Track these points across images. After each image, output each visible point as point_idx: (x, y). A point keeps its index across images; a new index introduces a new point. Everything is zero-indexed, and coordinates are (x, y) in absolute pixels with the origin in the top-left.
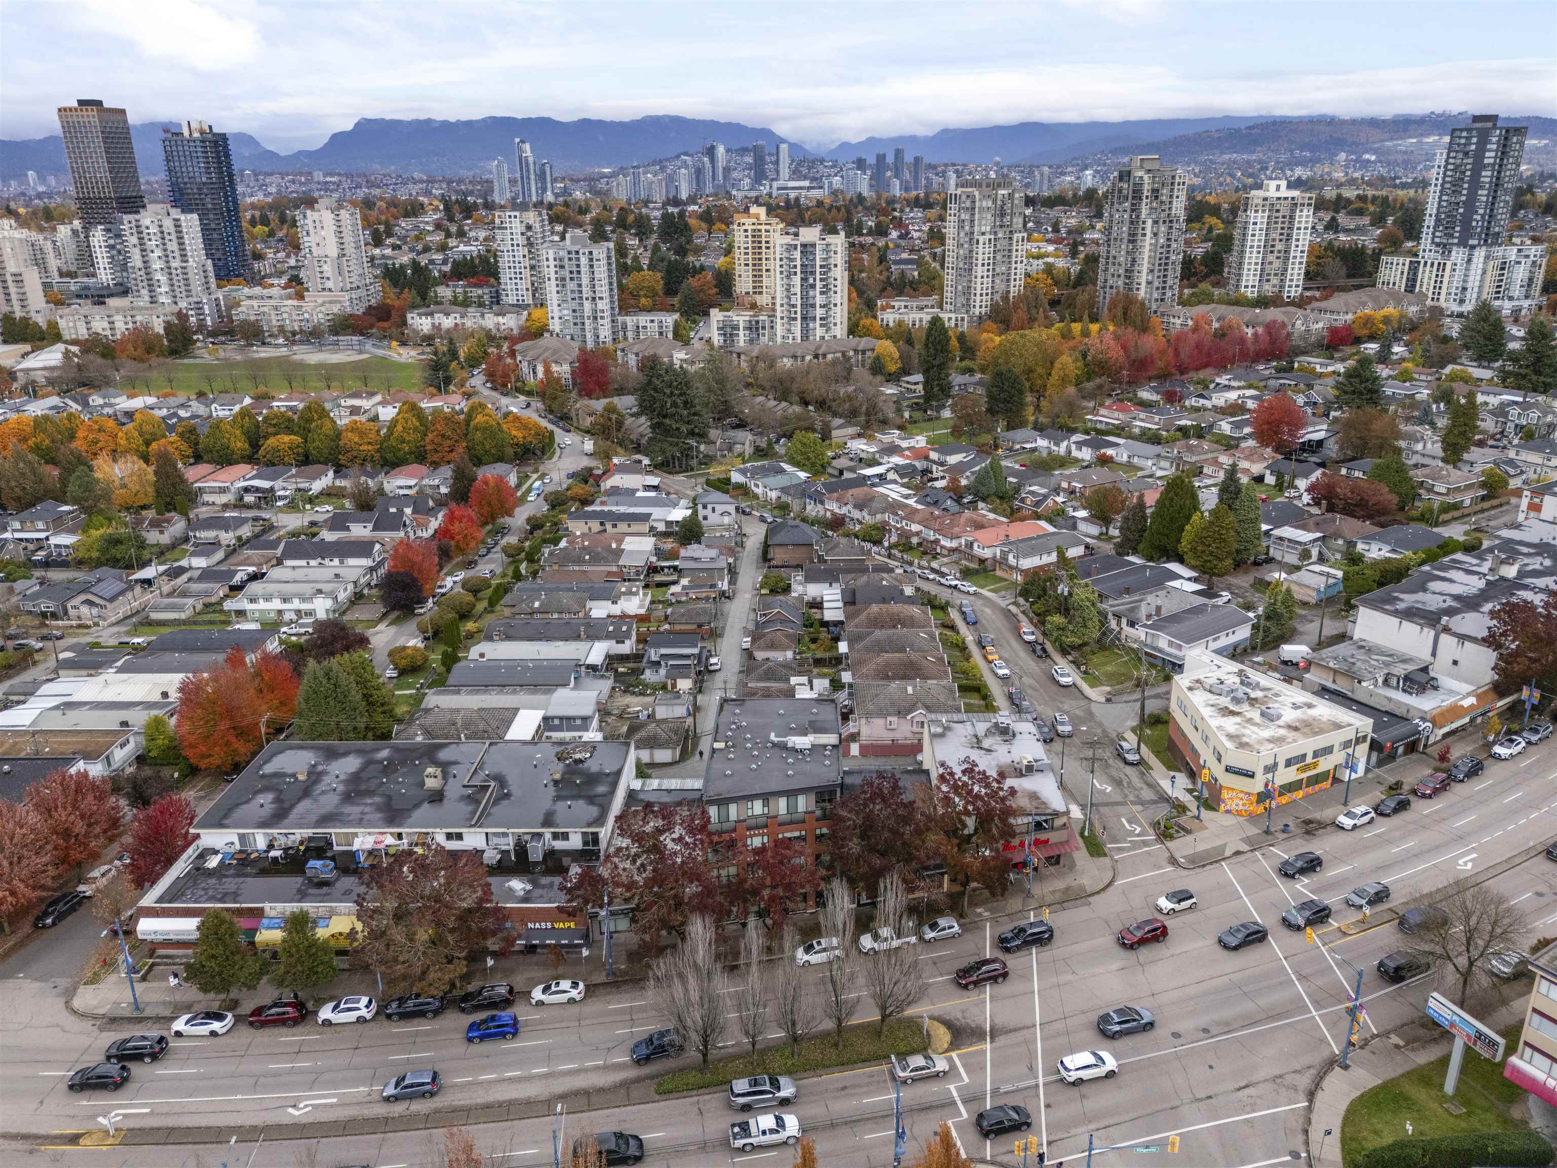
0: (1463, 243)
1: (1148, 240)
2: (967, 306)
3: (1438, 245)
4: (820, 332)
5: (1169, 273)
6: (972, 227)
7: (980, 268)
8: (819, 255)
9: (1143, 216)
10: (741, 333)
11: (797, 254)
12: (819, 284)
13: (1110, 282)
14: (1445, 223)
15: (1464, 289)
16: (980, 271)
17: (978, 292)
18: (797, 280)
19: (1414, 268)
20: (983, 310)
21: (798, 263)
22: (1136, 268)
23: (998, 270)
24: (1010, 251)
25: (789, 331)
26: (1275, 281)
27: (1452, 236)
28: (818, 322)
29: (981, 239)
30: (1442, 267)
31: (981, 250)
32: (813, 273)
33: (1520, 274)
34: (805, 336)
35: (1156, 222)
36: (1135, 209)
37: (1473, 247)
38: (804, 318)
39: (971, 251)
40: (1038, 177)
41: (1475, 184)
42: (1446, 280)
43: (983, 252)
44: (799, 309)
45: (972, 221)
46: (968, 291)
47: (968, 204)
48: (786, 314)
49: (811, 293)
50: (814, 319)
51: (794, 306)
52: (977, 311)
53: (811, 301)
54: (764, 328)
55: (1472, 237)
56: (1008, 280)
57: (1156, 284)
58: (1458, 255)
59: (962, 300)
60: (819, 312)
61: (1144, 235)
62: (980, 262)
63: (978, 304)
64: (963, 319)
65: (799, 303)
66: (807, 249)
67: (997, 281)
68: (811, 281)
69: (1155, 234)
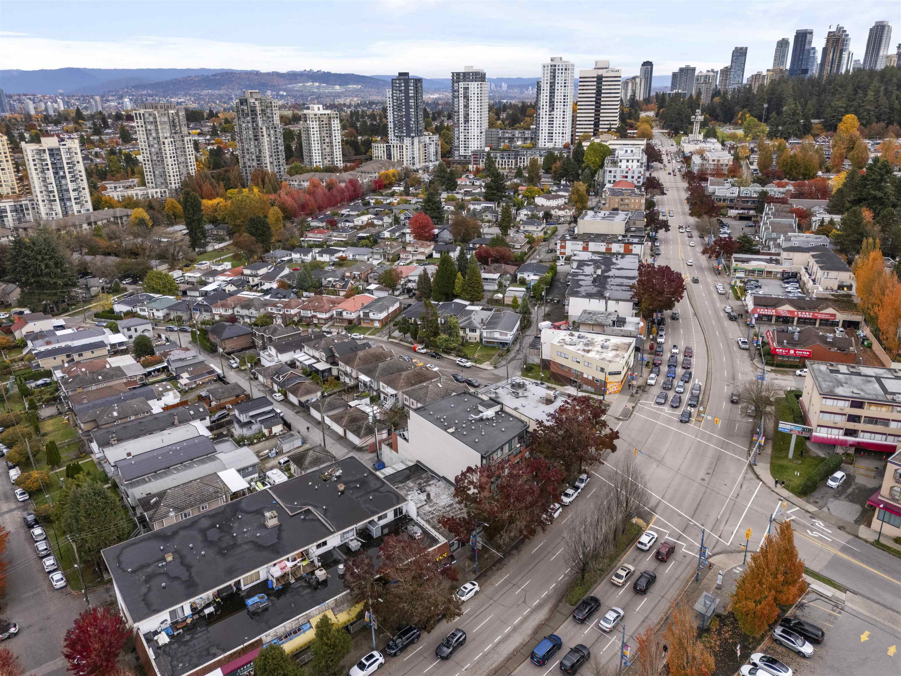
0: (408, 135)
1: (266, 139)
2: (166, 184)
3: (397, 137)
4: (76, 208)
5: (280, 157)
6: (157, 133)
7: (169, 160)
8: (64, 157)
9: (260, 125)
10: (9, 214)
11: (47, 156)
12: (68, 176)
13: (248, 164)
14: (398, 125)
15: (413, 158)
16: (170, 161)
17: (172, 174)
18: (50, 174)
19: (388, 148)
20: (177, 185)
21: (49, 162)
22: (262, 155)
23: (180, 161)
24: (184, 148)
25: (51, 209)
26: (329, 158)
27: (402, 132)
28: (73, 201)
29: (166, 141)
30: (401, 148)
31: (167, 149)
32: (62, 168)
33: (432, 149)
34: (65, 213)
35: (268, 128)
36: (254, 121)
37: (413, 137)
38: (62, 200)
39: (160, 149)
40: (93, 103)
41: (408, 107)
42: (404, 154)
43: (168, 149)
44: (56, 193)
45: (157, 130)
46: (163, 175)
47: (151, 119)
48: (45, 198)
49: (63, 182)
50: (69, 199)
51: (51, 192)
52: (173, 186)
53: (64, 187)
54: (27, 209)
55: (411, 132)
56: (187, 166)
57: (275, 164)
58: (407, 141)
59: (160, 180)
60: (73, 195)
61: (263, 136)
62: (168, 156)
63: (173, 182)
64: (165, 192)
65: (55, 189)
66: (54, 153)
67: (181, 167)
68: (61, 173)
69: (269, 135)
